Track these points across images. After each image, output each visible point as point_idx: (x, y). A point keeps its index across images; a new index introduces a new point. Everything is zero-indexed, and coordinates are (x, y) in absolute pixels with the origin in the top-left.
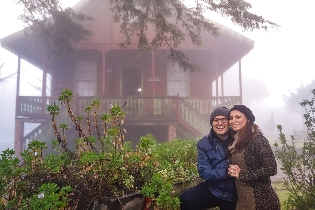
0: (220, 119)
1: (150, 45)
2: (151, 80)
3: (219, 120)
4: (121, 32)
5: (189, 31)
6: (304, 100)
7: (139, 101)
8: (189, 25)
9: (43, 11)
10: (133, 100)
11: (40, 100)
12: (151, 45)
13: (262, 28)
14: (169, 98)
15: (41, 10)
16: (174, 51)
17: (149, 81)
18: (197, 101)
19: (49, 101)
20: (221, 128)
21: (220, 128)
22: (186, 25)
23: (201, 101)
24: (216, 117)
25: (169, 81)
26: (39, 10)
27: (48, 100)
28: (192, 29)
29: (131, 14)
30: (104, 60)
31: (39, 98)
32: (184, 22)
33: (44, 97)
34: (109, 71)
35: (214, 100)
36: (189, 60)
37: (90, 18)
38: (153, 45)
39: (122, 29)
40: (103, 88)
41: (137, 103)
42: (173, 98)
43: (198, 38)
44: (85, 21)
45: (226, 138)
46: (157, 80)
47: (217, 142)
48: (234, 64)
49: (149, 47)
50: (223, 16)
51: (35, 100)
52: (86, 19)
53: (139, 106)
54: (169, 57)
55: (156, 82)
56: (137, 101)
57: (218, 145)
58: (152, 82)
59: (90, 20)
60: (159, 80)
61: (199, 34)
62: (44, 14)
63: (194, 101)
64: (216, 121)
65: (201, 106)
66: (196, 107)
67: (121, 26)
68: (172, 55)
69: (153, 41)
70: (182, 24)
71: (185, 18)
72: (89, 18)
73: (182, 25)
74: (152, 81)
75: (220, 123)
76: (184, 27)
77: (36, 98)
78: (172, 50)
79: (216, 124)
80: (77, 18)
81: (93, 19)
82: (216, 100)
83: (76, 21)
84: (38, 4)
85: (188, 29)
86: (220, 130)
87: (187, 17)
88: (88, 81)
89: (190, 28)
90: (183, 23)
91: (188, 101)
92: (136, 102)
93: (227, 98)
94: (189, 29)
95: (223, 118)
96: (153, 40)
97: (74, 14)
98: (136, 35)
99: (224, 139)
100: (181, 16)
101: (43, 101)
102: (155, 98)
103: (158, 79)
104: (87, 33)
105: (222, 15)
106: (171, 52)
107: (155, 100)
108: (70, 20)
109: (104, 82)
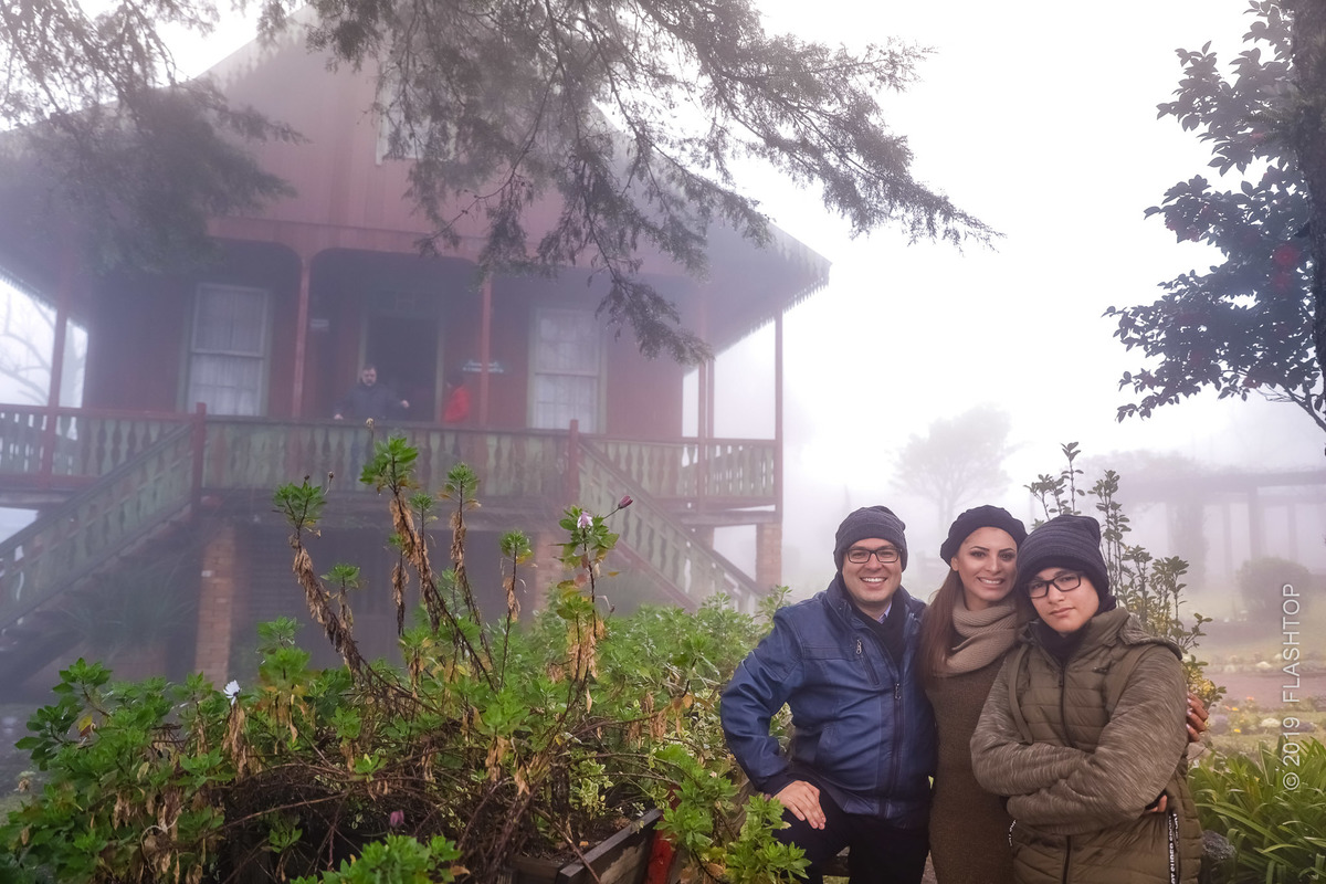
0: (875, 552)
1: (532, 252)
2: (474, 367)
3: (871, 552)
4: (409, 194)
5: (668, 217)
6: (1040, 477)
7: (435, 442)
8: (670, 197)
9: (88, 82)
10: (414, 438)
11: (38, 421)
12: (537, 255)
13: (946, 235)
14: (543, 435)
15: (81, 76)
16: (623, 284)
17: (465, 369)
18: (635, 450)
19: (77, 426)
20: (877, 580)
21: (873, 580)
22: (660, 194)
23: (646, 453)
24: (861, 544)
25: (537, 374)
26: (74, 75)
27: (74, 420)
28: (678, 209)
29: (458, 135)
30: (305, 283)
31: (38, 412)
32: (654, 182)
33: (54, 411)
34: (320, 324)
35: (689, 449)
36: (678, 320)
37: (285, 132)
38: (543, 255)
39: (415, 185)
40: (298, 389)
41: (428, 451)
42: (556, 436)
43: (695, 246)
44: (265, 139)
45: (887, 614)
46: (495, 368)
47: (862, 630)
48: (754, 331)
49: (529, 261)
50: (794, 179)
51: (17, 418)
52: (269, 134)
53: (434, 461)
54: (604, 303)
55: (491, 375)
56: (428, 443)
57: (867, 640)
58: (479, 374)
59: (286, 138)
60: (501, 371)
61: (704, 230)
62: (92, 92)
63: (624, 450)
64: (859, 554)
65: (646, 467)
66: (629, 470)
67: (411, 172)
68: (616, 296)
69: (543, 240)
70: (645, 188)
71: (661, 171)
72: (283, 131)
73: (646, 193)
74: (479, 370)
75: (874, 563)
76: (651, 199)
77: (25, 411)
78: (617, 279)
79: (859, 566)
80: (235, 125)
81: (299, 135)
82: (696, 450)
83: (229, 136)
84: (69, 53)
85: (665, 210)
86: (874, 586)
87: (668, 167)
88: (235, 357)
89: (673, 208)
90: (649, 188)
91: (602, 449)
92: (424, 446)
93: (724, 443)
94: (668, 209)
95: (883, 548)
96: (547, 238)
97: (223, 111)
98: (484, 212)
99: (880, 619)
100: (647, 161)
101: (51, 426)
102: (492, 433)
103: (496, 364)
104: (267, 183)
105: (792, 175)
106: (612, 285)
107: (492, 441)
108: (206, 128)
109: (299, 366)
